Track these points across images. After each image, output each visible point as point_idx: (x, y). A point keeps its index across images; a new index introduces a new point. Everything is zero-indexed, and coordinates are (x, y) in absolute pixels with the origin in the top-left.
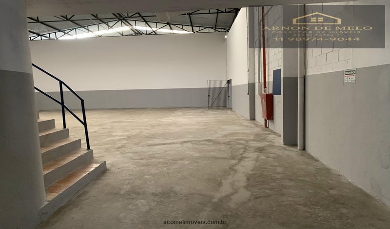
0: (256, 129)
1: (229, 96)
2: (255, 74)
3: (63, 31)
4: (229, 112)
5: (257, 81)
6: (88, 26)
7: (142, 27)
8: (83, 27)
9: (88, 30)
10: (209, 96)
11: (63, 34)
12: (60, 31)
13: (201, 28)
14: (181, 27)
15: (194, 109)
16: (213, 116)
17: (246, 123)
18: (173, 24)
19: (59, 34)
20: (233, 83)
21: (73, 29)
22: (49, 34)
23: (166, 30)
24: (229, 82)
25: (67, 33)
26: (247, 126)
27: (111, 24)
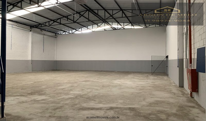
0: (182, 98)
1: (167, 66)
2: (184, 52)
3: (76, 29)
4: (165, 78)
5: (185, 57)
6: (87, 26)
7: (115, 26)
8: (85, 27)
9: (87, 28)
10: (152, 66)
11: (75, 30)
12: (74, 29)
13: (150, 25)
14: (138, 24)
15: (142, 74)
16: (152, 81)
17: (175, 90)
18: (133, 23)
19: (74, 31)
20: (170, 58)
21: (80, 28)
22: (69, 31)
23: (129, 27)
24: (167, 57)
25: (77, 30)
26: (174, 94)
27: (99, 25)
